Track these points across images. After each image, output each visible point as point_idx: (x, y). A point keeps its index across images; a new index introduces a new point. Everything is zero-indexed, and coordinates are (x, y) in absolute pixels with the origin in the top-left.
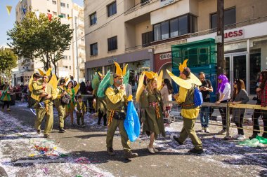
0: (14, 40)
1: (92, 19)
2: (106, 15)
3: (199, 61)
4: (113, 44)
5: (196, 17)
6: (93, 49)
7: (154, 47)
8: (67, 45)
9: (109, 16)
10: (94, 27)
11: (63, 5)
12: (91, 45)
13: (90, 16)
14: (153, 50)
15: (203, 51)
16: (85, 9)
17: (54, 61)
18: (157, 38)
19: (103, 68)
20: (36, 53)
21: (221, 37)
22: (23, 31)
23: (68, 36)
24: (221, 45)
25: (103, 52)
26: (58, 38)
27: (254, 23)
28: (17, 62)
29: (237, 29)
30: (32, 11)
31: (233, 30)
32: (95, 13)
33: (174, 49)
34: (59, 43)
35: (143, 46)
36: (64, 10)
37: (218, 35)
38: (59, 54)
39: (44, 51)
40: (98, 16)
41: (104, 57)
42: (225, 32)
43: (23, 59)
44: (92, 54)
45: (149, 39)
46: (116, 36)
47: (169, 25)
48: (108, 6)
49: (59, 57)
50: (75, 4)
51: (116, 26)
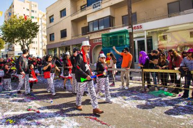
0: (3, 32)
1: (51, 19)
2: (60, 17)
3: (118, 43)
4: (64, 34)
5: (114, 18)
6: (51, 37)
7: (89, 35)
8: (36, 34)
9: (61, 17)
10: (52, 24)
11: (33, 11)
12: (50, 35)
13: (50, 17)
14: (89, 37)
15: (121, 37)
16: (47, 14)
17: (27, 45)
18: (91, 30)
19: (58, 48)
20: (16, 39)
21: (131, 29)
22: (9, 26)
23: (36, 29)
24: (131, 34)
25: (58, 38)
26: (30, 30)
27: (147, 22)
28: (4, 46)
29: (139, 25)
30: (15, 14)
31: (136, 26)
32: (53, 15)
33: (103, 36)
34: (30, 33)
35: (82, 35)
36: (33, 14)
37: (129, 27)
38: (30, 40)
39: (21, 38)
40: (54, 17)
41: (58, 41)
42: (134, 26)
43: (8, 44)
44: (50, 40)
45: (86, 31)
46: (66, 29)
47: (98, 23)
48: (61, 11)
49: (31, 42)
50: (40, 11)
51: (66, 23)
